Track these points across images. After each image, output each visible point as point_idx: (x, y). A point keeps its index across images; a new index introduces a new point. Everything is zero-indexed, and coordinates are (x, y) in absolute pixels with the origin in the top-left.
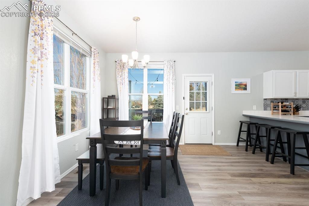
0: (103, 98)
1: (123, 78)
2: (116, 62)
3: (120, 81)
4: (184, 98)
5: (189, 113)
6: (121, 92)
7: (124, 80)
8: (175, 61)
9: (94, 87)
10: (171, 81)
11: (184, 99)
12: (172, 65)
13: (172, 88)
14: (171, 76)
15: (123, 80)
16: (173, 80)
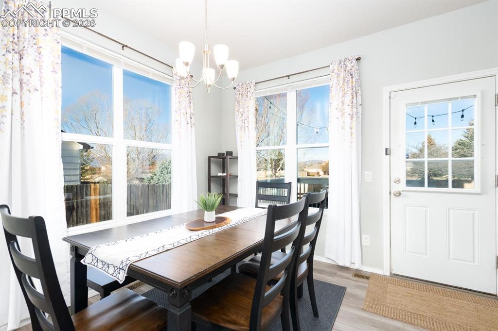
0: (209, 158)
1: (246, 118)
2: (235, 88)
3: (241, 123)
4: (387, 152)
5: (402, 191)
6: (241, 145)
7: (248, 122)
8: (358, 59)
9: (180, 138)
10: (348, 110)
11: (386, 154)
12: (349, 69)
13: (351, 128)
14: (348, 98)
15: (246, 121)
16: (352, 106)
